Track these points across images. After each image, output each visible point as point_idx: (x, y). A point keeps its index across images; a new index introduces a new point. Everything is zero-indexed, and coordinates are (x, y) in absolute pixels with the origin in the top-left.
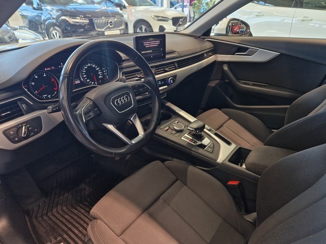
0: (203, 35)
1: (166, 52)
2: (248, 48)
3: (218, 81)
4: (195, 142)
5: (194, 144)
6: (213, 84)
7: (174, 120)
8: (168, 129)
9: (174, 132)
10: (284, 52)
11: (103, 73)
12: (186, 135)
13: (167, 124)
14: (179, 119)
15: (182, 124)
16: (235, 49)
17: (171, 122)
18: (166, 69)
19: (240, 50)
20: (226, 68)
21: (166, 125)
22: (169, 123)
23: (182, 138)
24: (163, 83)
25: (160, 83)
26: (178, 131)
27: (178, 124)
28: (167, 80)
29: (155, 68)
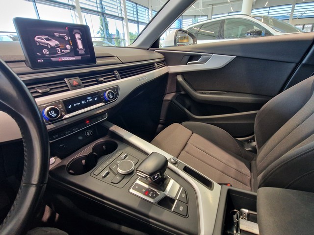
0: (152, 47)
1: (96, 56)
2: (200, 56)
3: (174, 94)
4: (154, 195)
5: (151, 200)
6: (169, 97)
7: (120, 152)
8: (108, 173)
10: (240, 54)
12: (138, 182)
13: (108, 163)
14: (129, 149)
16: (187, 58)
17: (114, 157)
18: (100, 79)
19: (192, 58)
20: (180, 78)
21: (104, 166)
22: (111, 160)
23: (131, 191)
24: (96, 99)
25: (90, 99)
26: (125, 175)
27: (125, 160)
28: (102, 94)
29: (78, 78)
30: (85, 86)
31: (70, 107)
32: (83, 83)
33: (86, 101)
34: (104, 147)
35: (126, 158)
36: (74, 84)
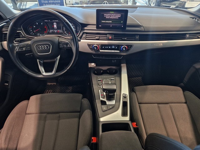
4: (103, 98)
7: (113, 77)
13: (105, 77)
17: (109, 77)
18: (124, 39)
21: (103, 77)
22: (107, 77)
23: (100, 90)
24: (116, 48)
25: (113, 47)
28: (120, 46)
30: (114, 40)
31: (103, 47)
32: (114, 38)
33: (111, 47)
36: (110, 38)
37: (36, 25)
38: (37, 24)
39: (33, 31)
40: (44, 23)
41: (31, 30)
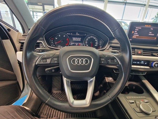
7: (144, 97)
8: (133, 103)
9: (138, 110)
11: (99, 44)
13: (135, 97)
14: (151, 99)
15: (153, 107)
17: (140, 97)
18: (154, 54)
21: (133, 98)
22: (137, 97)
24: (146, 63)
25: (142, 62)
26: (144, 112)
27: (146, 104)
28: (151, 62)
29: (142, 50)
30: (144, 55)
32: (143, 53)
33: (140, 63)
34: (134, 87)
35: (147, 103)
36: (139, 53)
37: (58, 37)
38: (60, 36)
39: (54, 43)
40: (67, 36)
41: (52, 41)
